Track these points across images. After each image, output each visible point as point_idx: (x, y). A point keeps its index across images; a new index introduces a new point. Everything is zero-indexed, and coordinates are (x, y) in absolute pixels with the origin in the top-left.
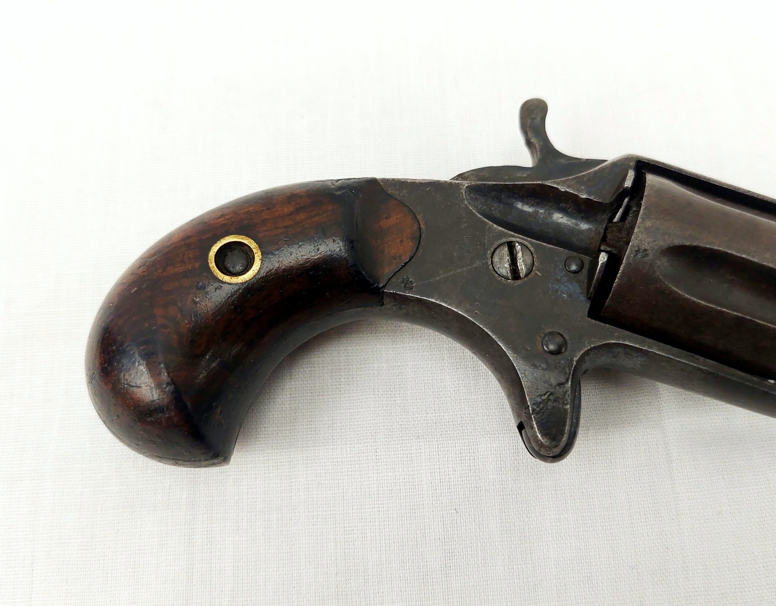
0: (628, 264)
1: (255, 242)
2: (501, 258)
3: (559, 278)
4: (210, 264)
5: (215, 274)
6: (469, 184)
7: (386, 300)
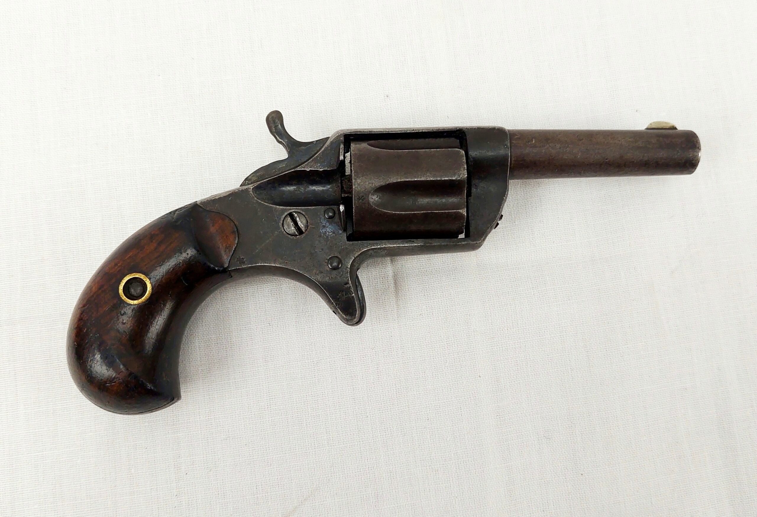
0: (356, 207)
1: (143, 274)
2: (288, 225)
3: (324, 224)
4: (122, 298)
5: (128, 302)
6: (253, 187)
7: (232, 274)
